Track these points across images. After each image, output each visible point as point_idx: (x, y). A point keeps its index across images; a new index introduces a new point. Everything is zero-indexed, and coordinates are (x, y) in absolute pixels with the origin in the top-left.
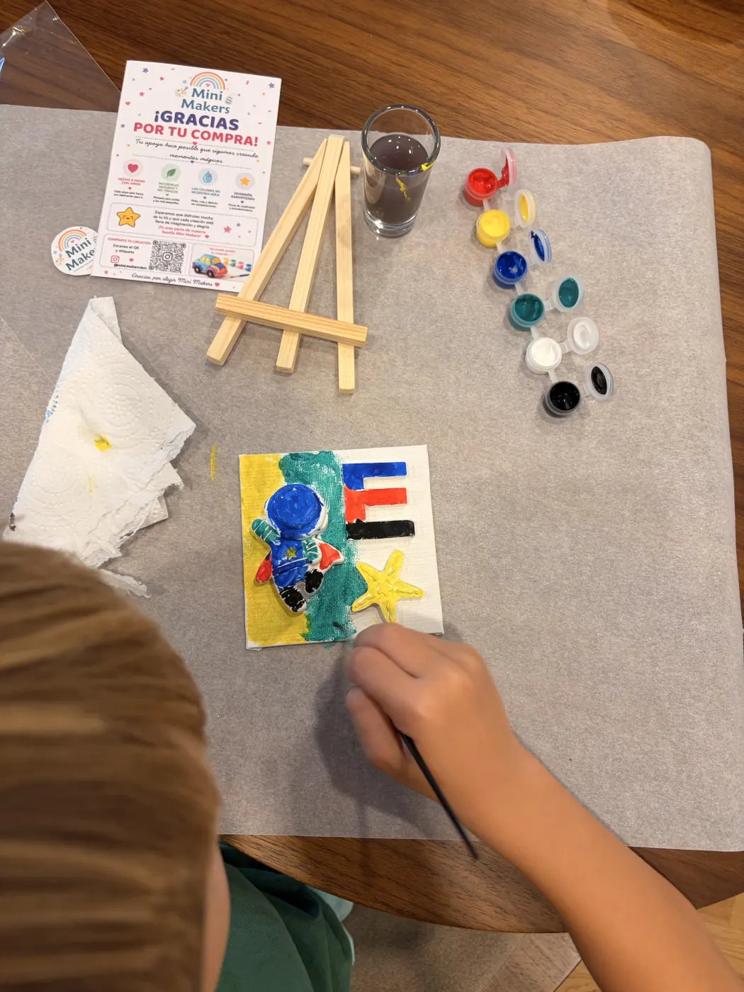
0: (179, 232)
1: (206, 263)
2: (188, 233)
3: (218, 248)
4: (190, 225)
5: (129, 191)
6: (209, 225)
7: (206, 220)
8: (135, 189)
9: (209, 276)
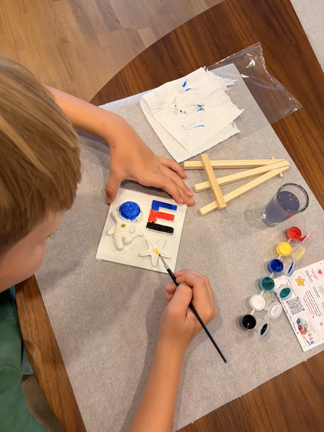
0: (308, 304)
1: (302, 323)
2: (310, 308)
3: (311, 324)
4: (313, 307)
5: (310, 276)
6: (318, 315)
7: (319, 313)
8: (313, 278)
9: (299, 327)
